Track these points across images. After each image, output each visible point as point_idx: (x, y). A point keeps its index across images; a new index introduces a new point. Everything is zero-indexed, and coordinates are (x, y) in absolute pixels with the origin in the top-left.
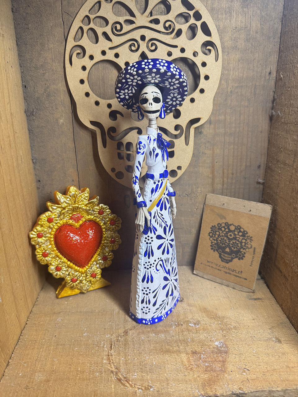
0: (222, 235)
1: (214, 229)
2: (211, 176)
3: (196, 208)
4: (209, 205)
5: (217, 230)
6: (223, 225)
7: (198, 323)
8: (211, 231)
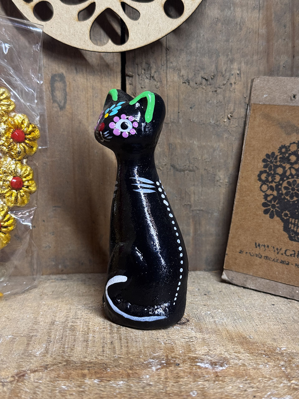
0: (291, 174)
1: (271, 162)
2: (263, 31)
3: (229, 116)
4: (259, 104)
5: (278, 163)
6: (294, 148)
7: (222, 363)
8: (263, 169)
